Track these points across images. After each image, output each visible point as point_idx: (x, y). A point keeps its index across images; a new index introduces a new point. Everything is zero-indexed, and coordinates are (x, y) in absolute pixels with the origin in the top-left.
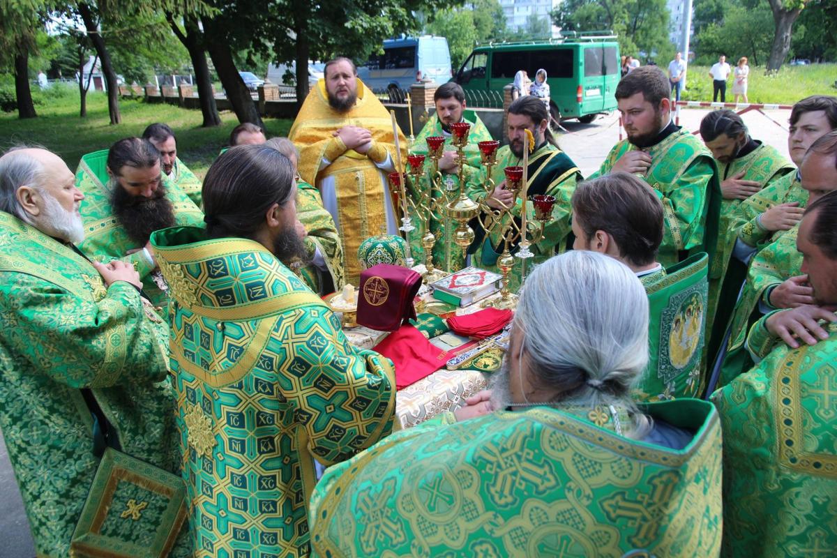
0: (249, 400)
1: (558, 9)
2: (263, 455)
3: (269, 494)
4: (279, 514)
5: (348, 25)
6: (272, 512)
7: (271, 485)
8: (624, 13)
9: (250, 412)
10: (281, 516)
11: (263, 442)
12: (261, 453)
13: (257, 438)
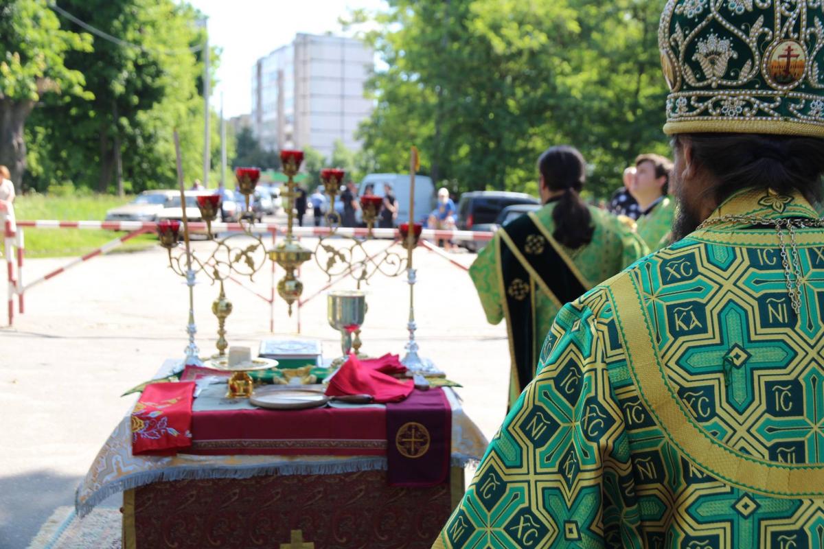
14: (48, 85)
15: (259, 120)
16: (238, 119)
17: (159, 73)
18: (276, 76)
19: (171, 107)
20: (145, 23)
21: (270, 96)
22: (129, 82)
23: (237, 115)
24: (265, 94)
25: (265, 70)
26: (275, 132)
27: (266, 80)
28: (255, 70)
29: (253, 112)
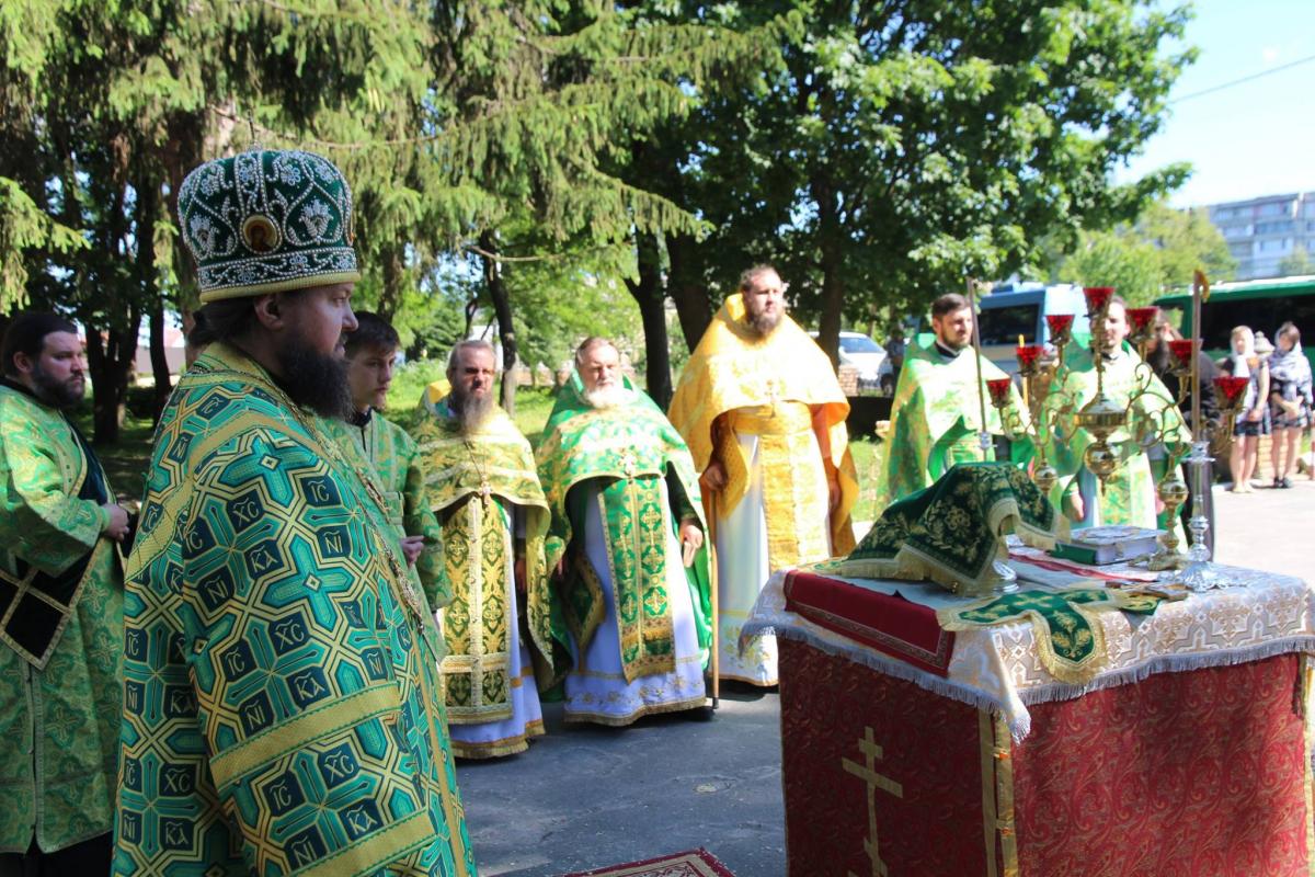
0: (161, 608)
2: (173, 721)
3: (179, 804)
4: (195, 855)
5: (915, 255)
6: (183, 847)
7: (184, 786)
9: (160, 631)
10: (199, 858)
11: (177, 695)
12: (170, 715)
13: (166, 684)
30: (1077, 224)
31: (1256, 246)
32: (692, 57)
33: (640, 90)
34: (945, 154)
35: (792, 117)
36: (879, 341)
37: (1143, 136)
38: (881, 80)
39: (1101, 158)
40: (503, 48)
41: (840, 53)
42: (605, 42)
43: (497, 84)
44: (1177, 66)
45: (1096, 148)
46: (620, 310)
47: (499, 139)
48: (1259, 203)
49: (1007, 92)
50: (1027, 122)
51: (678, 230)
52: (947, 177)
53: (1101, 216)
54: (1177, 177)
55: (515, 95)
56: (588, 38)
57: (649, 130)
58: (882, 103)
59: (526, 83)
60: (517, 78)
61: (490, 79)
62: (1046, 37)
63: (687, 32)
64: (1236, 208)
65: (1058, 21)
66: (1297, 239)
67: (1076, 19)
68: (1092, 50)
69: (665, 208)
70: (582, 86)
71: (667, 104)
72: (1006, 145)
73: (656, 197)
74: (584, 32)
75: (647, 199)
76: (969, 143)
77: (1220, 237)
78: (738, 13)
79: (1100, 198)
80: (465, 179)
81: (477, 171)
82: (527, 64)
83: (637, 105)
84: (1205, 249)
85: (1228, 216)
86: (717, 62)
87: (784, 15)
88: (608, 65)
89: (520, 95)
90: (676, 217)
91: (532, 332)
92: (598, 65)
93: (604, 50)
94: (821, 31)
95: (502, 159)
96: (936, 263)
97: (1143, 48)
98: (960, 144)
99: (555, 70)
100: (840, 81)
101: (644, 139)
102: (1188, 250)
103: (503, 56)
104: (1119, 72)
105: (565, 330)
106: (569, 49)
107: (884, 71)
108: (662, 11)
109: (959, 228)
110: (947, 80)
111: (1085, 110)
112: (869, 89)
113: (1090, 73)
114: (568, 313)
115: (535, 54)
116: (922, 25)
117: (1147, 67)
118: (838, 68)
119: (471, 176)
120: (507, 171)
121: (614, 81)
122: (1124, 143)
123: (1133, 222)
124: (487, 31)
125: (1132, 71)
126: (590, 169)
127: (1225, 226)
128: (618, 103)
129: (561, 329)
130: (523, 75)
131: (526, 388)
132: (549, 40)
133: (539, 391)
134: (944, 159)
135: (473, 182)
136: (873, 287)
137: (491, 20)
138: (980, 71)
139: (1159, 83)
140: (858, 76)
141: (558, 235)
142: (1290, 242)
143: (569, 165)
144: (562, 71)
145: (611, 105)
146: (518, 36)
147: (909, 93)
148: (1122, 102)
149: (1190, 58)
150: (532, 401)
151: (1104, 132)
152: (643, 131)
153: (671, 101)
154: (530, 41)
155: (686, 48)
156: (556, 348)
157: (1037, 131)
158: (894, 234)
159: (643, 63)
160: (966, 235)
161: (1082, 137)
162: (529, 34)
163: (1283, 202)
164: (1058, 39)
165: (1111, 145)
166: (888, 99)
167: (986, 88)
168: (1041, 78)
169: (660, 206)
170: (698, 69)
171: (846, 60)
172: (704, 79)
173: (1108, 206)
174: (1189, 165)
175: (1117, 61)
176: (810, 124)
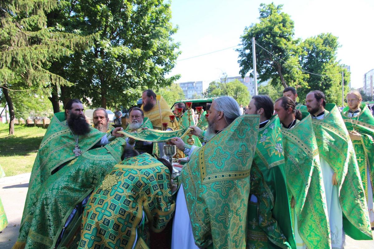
1: (205, 91)
5: (124, 92)
8: (232, 92)
14: (299, 86)
15: (365, 89)
16: (360, 89)
17: (330, 80)
18: (370, 77)
19: (334, 88)
20: (327, 69)
21: (368, 82)
22: (322, 84)
23: (360, 88)
24: (367, 82)
25: (367, 76)
26: (370, 91)
27: (367, 79)
28: (364, 76)
29: (364, 87)
30: (159, 86)
31: (188, 92)
32: (70, 41)
33: (56, 48)
34: (131, 69)
35: (94, 58)
36: (112, 111)
37: (172, 68)
38: (116, 51)
39: (163, 72)
40: (13, 32)
41: (106, 44)
42: (46, 35)
43: (12, 42)
44: (178, 54)
45: (162, 70)
46: (45, 104)
47: (15, 56)
48: (188, 83)
49: (145, 56)
50: (149, 63)
51: (64, 85)
52: (131, 74)
53: (163, 84)
54: (178, 77)
55: (18, 45)
56: (40, 33)
57: (59, 59)
58: (116, 56)
59: (21, 43)
60: (18, 41)
61: (9, 40)
62: (152, 45)
63: (69, 35)
64: (184, 84)
65: (154, 42)
66: (195, 91)
67: (158, 42)
68: (161, 49)
69: (61, 79)
70: (39, 45)
71: (64, 53)
72: (144, 68)
73: (58, 76)
74: (39, 31)
75: (55, 76)
76: (136, 67)
77: (182, 90)
78: (80, 32)
79: (163, 80)
80: (4, 67)
81: (9, 65)
82: (21, 38)
83: (55, 52)
84: (179, 92)
85: (183, 85)
86: (77, 43)
87: (95, 33)
88: (46, 41)
89: (19, 46)
90: (64, 81)
91: (17, 109)
92: (43, 40)
93: (45, 37)
94: (102, 38)
95: (17, 62)
96: (129, 94)
97: (172, 50)
98: (134, 67)
99: (30, 40)
100: (106, 50)
101: (57, 60)
102: (176, 92)
103: (14, 35)
104: (167, 54)
105: (28, 109)
106: (35, 35)
107: (117, 49)
108: (59, 29)
109: (134, 86)
110: (131, 53)
111: (159, 62)
112: (113, 53)
113: (161, 54)
114: (30, 104)
115: (24, 36)
116: (123, 40)
117: (172, 54)
118: (106, 47)
119: (6, 66)
120: (19, 65)
121: (48, 45)
122: (168, 69)
123: (170, 86)
124: (8, 27)
125: (169, 54)
126: (40, 67)
127: (182, 87)
128: (50, 51)
129: (26, 108)
130: (20, 41)
131: (17, 125)
132: (28, 32)
133: (21, 125)
134: (131, 70)
135: (7, 68)
136: (113, 99)
137: (9, 24)
138: (139, 51)
139: (174, 57)
140: (111, 50)
141: (30, 84)
142: (194, 91)
143: (34, 66)
144: (33, 41)
145: (48, 51)
146: (18, 30)
147: (122, 55)
148: (167, 60)
149: (180, 53)
150: (19, 128)
151: (164, 66)
152: (57, 59)
153: (65, 52)
154: (22, 32)
155: (68, 39)
156: (25, 113)
157: (151, 65)
158: (119, 87)
159: (57, 41)
160: (136, 88)
161: (159, 68)
162: (22, 30)
163: (192, 83)
164: (155, 46)
165: (165, 69)
166: (118, 55)
167: (140, 55)
168: (151, 54)
169: (59, 78)
170: (72, 44)
171: (108, 46)
172: (74, 47)
173: (165, 82)
174: (180, 75)
175: (166, 52)
176: (99, 60)
